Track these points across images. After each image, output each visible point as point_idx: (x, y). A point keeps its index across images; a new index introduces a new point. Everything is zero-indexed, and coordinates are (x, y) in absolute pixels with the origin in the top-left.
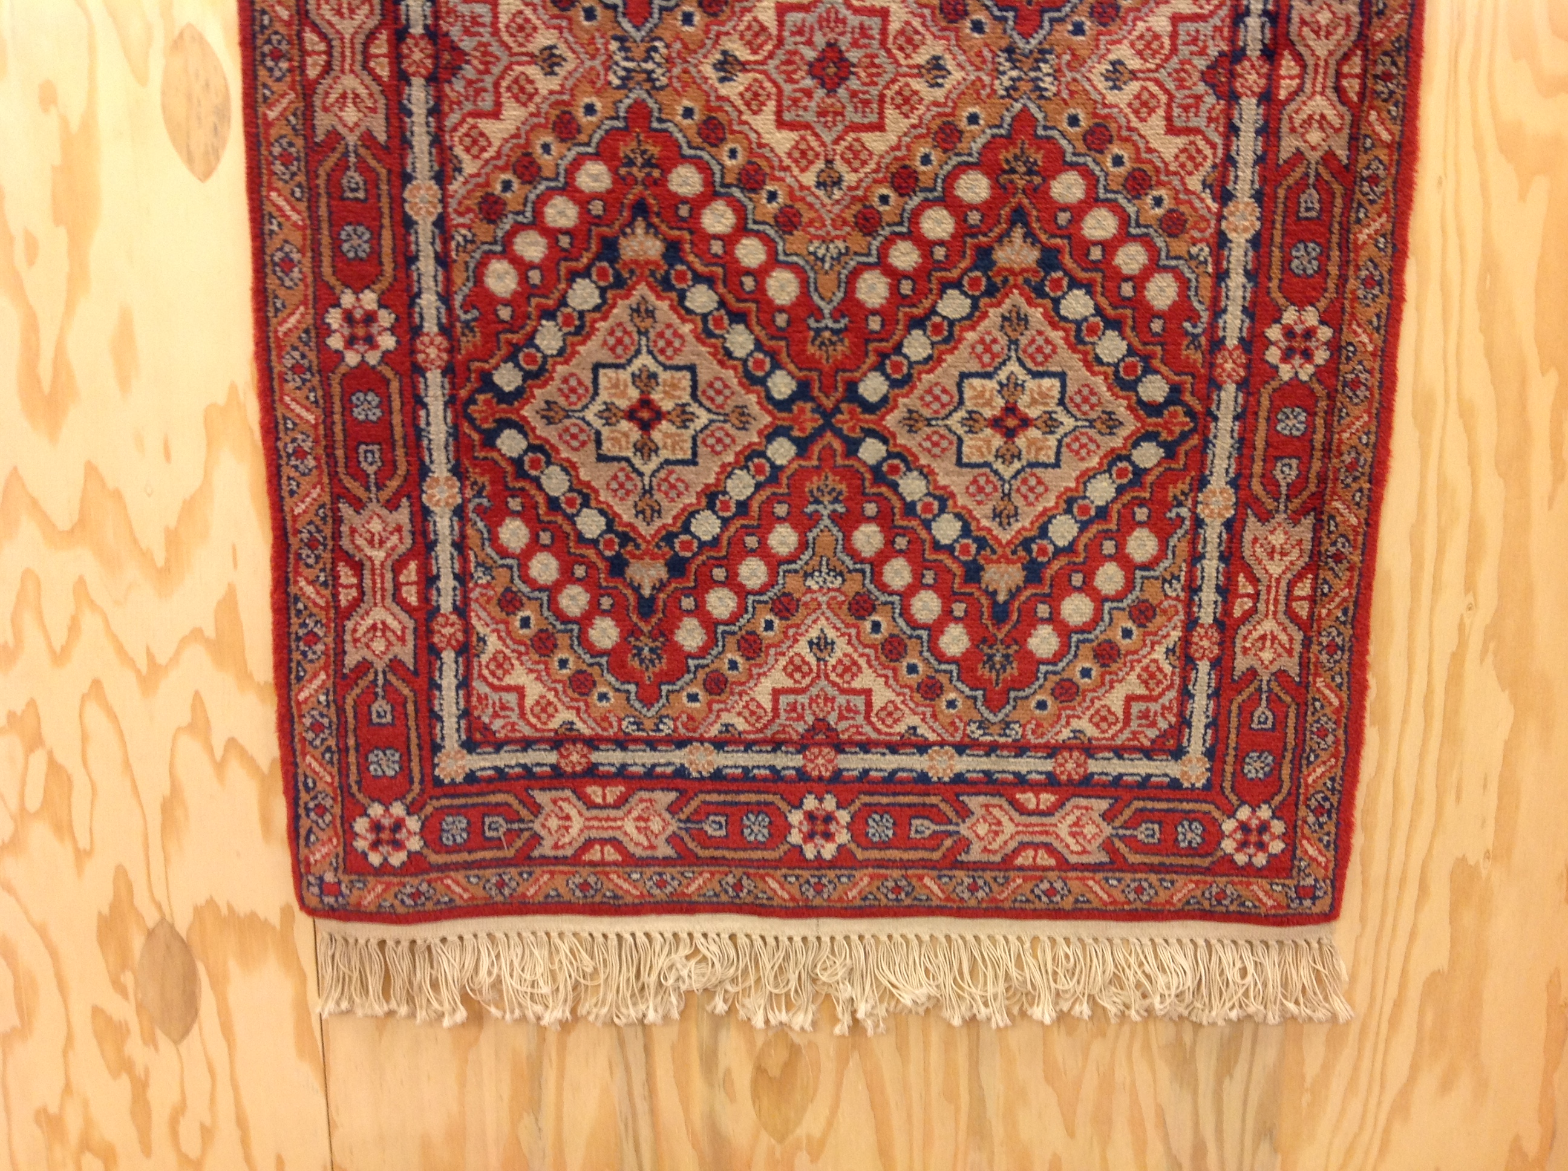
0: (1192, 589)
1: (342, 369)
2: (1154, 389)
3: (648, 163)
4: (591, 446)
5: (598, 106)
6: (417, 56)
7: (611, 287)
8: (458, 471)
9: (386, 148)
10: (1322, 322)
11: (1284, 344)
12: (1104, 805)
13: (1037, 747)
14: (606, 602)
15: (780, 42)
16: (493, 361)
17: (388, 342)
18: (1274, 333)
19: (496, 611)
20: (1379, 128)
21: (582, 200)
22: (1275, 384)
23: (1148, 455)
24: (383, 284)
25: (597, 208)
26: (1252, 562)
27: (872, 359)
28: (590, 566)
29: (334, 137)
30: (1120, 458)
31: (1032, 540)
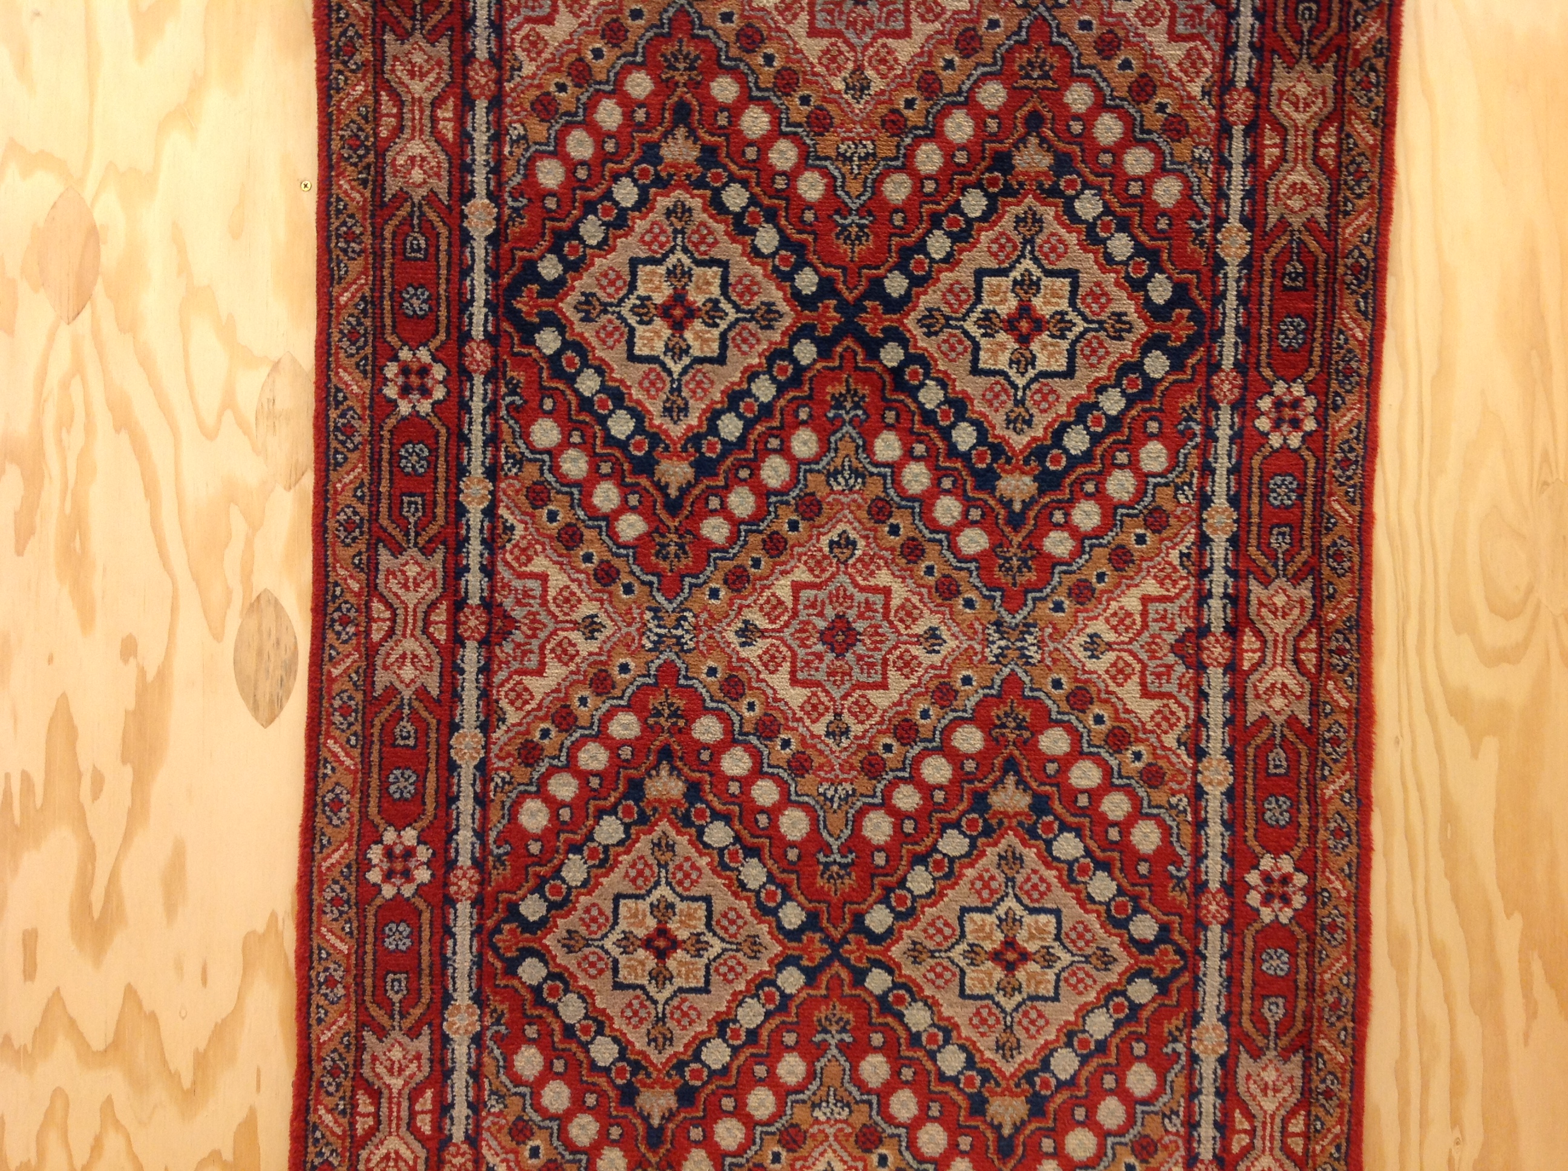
0: (1192, 1124)
1: (378, 901)
2: (1145, 927)
3: (674, 714)
4: (609, 974)
5: (632, 665)
6: (473, 622)
7: (635, 823)
8: (479, 999)
9: (438, 701)
10: (1297, 869)
11: (1263, 889)
14: (615, 1132)
15: (795, 614)
16: (520, 893)
17: (423, 875)
18: (1253, 878)
19: (507, 1140)
20: (1337, 696)
21: (613, 746)
22: (1257, 926)
23: (1142, 991)
24: (423, 823)
25: (626, 753)
26: (1246, 1098)
27: (878, 892)
28: (602, 1094)
29: (391, 691)
30: (1116, 993)
31: (1035, 1072)
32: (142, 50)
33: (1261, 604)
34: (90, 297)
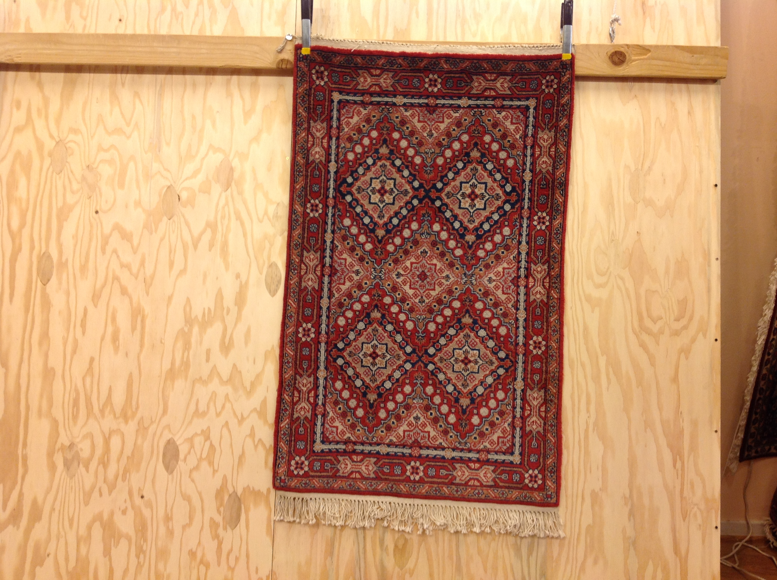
0: (514, 407)
1: (301, 342)
2: (502, 355)
3: (379, 296)
4: (360, 363)
5: (368, 283)
6: (327, 270)
7: (368, 324)
8: (326, 368)
9: (317, 291)
10: (543, 340)
11: (534, 345)
12: (492, 468)
13: (474, 450)
14: (361, 404)
15: (411, 270)
16: (338, 341)
17: (313, 336)
18: (531, 342)
19: (332, 405)
20: (554, 295)
21: (362, 304)
22: (532, 355)
23: (501, 371)
24: (313, 322)
25: (366, 306)
26: (529, 401)
27: (431, 344)
28: (358, 394)
29: (306, 288)
30: (494, 372)
31: (472, 392)
32: (246, 122)
33: (534, 270)
34: (230, 185)
